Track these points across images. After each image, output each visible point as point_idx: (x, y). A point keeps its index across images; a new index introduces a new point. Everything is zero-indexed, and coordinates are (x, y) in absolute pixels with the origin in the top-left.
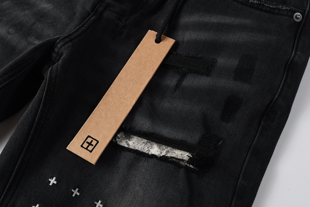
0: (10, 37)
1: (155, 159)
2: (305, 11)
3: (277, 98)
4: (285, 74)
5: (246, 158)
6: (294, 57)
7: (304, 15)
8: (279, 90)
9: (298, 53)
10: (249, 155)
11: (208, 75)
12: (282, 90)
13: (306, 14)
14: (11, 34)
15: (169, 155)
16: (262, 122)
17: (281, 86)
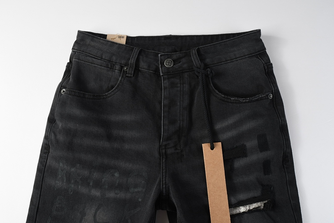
0: (118, 196)
1: (246, 214)
2: (272, 91)
3: (286, 150)
4: (283, 134)
5: (288, 189)
6: (282, 122)
7: (273, 93)
8: (285, 145)
9: (282, 118)
10: (288, 187)
11: (246, 156)
12: (286, 144)
13: (274, 93)
14: (118, 194)
15: (251, 208)
16: (285, 166)
17: (285, 143)
